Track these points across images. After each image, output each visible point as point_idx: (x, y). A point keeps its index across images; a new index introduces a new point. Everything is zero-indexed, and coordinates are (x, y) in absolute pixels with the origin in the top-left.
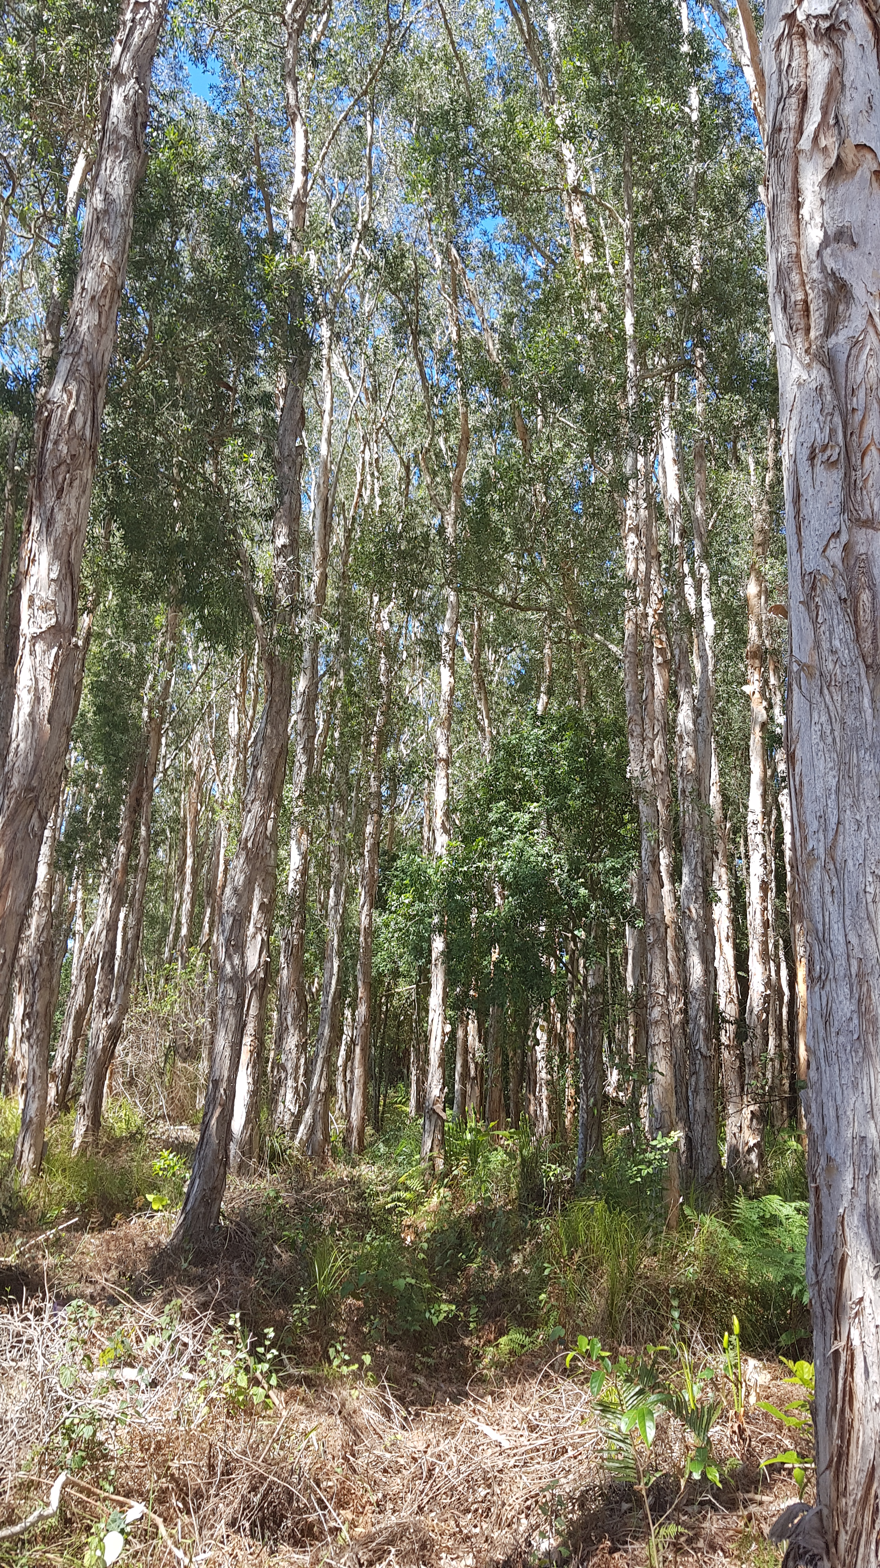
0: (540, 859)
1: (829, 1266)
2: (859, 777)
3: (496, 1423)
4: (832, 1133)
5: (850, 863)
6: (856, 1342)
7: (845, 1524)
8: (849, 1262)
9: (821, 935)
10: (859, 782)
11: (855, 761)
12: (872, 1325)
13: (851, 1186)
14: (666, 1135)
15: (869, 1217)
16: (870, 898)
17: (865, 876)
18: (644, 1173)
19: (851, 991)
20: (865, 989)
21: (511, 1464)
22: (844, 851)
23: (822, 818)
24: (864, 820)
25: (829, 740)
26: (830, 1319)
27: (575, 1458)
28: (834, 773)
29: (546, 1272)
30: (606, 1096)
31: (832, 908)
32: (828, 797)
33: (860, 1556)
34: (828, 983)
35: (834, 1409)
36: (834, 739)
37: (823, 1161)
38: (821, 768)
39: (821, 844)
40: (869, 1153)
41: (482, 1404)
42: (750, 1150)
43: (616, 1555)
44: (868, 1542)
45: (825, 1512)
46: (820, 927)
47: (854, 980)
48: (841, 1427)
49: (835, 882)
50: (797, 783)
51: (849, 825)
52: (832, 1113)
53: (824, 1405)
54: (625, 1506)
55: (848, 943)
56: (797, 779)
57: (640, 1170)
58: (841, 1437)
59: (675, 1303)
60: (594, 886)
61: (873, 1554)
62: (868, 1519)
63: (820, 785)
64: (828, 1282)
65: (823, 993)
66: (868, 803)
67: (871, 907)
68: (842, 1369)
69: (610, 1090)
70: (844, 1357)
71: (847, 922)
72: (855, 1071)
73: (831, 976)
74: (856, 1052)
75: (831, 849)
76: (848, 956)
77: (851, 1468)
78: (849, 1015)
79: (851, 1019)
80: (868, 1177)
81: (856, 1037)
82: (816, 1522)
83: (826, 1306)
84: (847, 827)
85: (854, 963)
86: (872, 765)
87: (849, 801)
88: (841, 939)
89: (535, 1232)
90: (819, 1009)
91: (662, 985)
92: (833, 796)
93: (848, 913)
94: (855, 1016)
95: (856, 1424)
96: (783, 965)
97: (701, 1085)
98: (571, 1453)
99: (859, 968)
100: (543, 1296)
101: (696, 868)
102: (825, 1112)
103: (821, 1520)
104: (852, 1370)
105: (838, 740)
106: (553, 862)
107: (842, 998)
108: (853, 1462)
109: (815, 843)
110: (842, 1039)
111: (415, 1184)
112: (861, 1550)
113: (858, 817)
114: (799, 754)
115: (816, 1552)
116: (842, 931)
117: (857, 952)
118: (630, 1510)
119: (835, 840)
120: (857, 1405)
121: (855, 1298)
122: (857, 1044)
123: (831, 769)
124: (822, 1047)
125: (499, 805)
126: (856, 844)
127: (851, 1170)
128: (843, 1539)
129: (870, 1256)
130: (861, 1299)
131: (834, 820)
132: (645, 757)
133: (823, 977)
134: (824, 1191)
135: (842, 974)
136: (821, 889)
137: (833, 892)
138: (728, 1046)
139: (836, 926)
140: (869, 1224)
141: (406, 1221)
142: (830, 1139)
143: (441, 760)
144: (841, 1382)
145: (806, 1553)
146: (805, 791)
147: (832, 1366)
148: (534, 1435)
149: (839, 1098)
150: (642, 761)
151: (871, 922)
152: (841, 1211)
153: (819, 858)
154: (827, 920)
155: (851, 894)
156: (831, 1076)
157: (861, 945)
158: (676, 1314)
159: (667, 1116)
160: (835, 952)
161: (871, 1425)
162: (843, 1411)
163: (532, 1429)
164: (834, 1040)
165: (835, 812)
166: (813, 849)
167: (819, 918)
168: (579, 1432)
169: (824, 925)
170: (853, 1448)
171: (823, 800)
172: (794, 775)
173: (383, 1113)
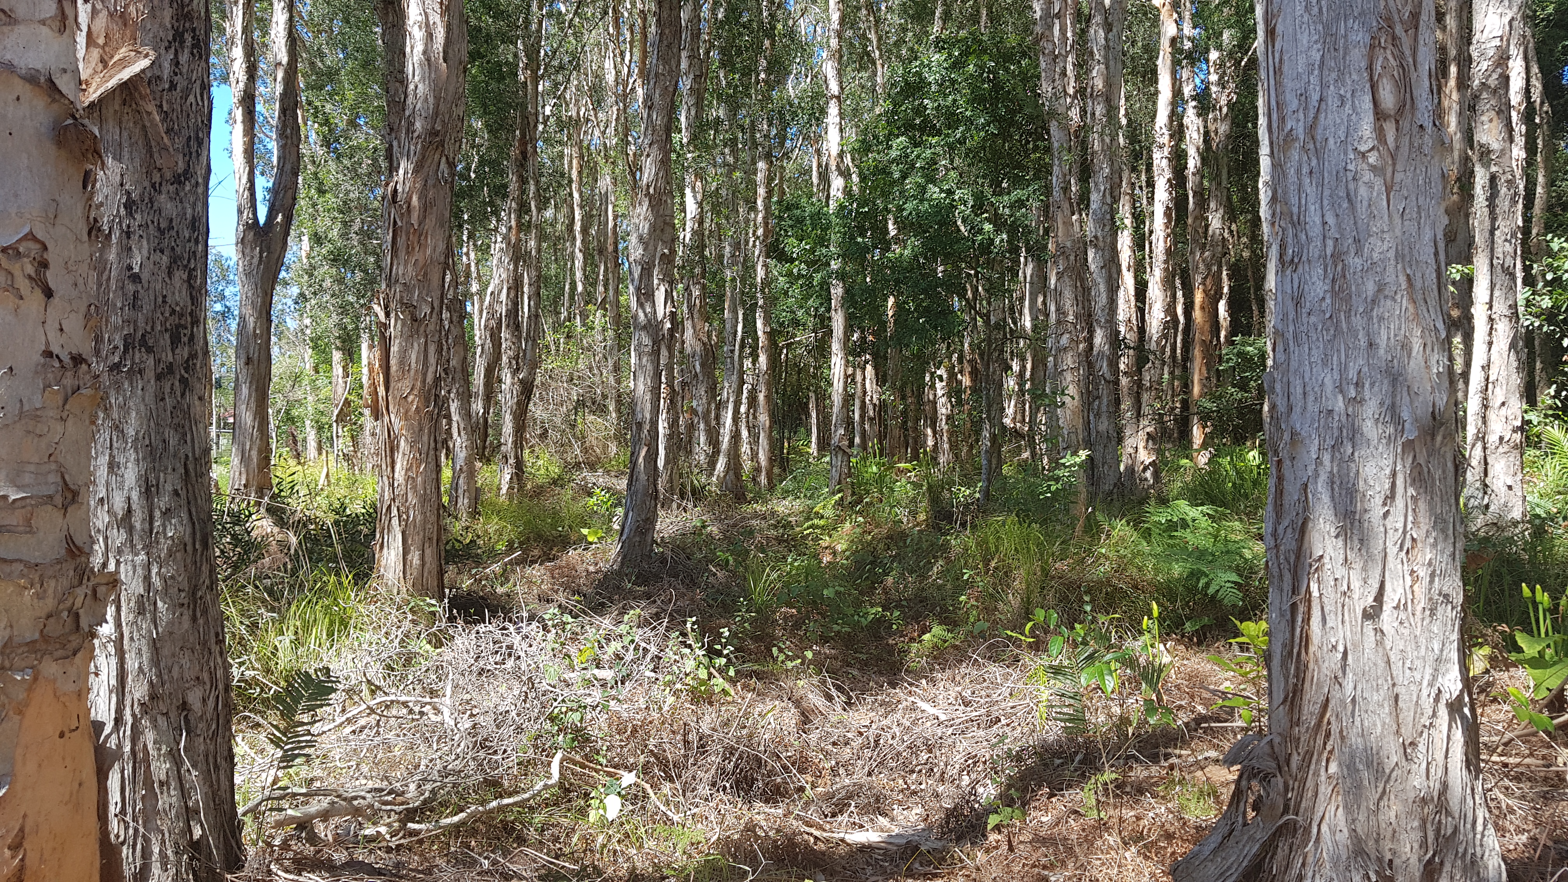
0: (943, 195)
1: (1290, 530)
2: (1346, 48)
3: (933, 701)
4: (1297, 410)
5: (1331, 141)
6: (1315, 594)
7: (1297, 748)
8: (1310, 525)
9: (1295, 218)
10: (1345, 54)
11: (1343, 32)
12: (1332, 578)
13: (1315, 457)
14: (1075, 453)
15: (1333, 483)
16: (1350, 176)
17: (1346, 154)
18: (1053, 488)
19: (1325, 271)
20: (1339, 268)
21: (950, 732)
22: (1325, 129)
23: (1304, 96)
24: (1349, 95)
25: (1315, 10)
26: (1288, 577)
27: (1008, 725)
28: (1319, 46)
29: (965, 577)
30: (1004, 427)
31: (1310, 189)
32: (1310, 73)
33: (1311, 772)
34: (1300, 267)
35: (1291, 653)
36: (1320, 9)
37: (1286, 436)
38: (1305, 42)
39: (1301, 124)
40: (1335, 425)
41: (917, 686)
42: (1145, 469)
43: (1054, 800)
44: (1319, 761)
45: (1277, 740)
46: (1295, 210)
47: (1329, 261)
48: (1297, 668)
49: (1314, 162)
50: (1277, 60)
51: (1332, 102)
52: (1299, 390)
53: (1279, 651)
54: (1058, 762)
55: (1325, 223)
56: (1277, 55)
57: (1049, 486)
58: (1297, 676)
59: (1087, 598)
60: (998, 222)
61: (1323, 770)
62: (1320, 741)
63: (1302, 60)
64: (1288, 543)
65: (1295, 276)
66: (1355, 77)
67: (1352, 186)
68: (1300, 619)
69: (1007, 421)
70: (1301, 609)
71: (1325, 202)
72: (1325, 348)
73: (1304, 258)
74: (1328, 330)
75: (1311, 129)
76: (1324, 237)
77: (1305, 702)
78: (1321, 295)
79: (1324, 298)
80: (1333, 447)
81: (1328, 316)
82: (1267, 749)
83: (1285, 566)
84: (1330, 103)
85: (1330, 243)
86: (1361, 35)
87: (1334, 75)
88: (1318, 220)
89: (945, 548)
90: (1289, 291)
91: (1071, 313)
92: (1316, 72)
93: (1327, 193)
94: (1328, 295)
95: (1311, 665)
96: (1180, 294)
97: (1104, 408)
98: (1004, 721)
99: (1335, 247)
100: (963, 598)
101: (1104, 195)
102: (1292, 390)
103: (1272, 747)
104: (1309, 619)
105: (1324, 9)
106: (957, 197)
107: (1315, 279)
108: (1306, 697)
109: (1294, 124)
110: (1313, 319)
111: (829, 512)
112: (1313, 767)
113: (1342, 92)
114: (1279, 29)
115: (1269, 771)
116: (1319, 213)
117: (1333, 233)
118: (1062, 764)
119: (1316, 118)
120: (1312, 649)
121: (1316, 555)
122: (1329, 323)
123: (1316, 42)
124: (1291, 329)
125: (898, 141)
126: (1338, 121)
127: (1316, 442)
128: (1295, 759)
129: (1333, 518)
130: (1321, 557)
131: (1316, 97)
132: (1057, 77)
133: (1296, 260)
134: (1287, 463)
135: (1316, 255)
136: (1299, 171)
137: (1311, 172)
138: (1125, 373)
139: (1313, 208)
140: (1333, 489)
141: (824, 544)
142: (1295, 416)
143: (833, 96)
144: (1298, 630)
145: (1259, 773)
146: (1285, 68)
147: (1288, 616)
148: (969, 709)
149: (1307, 376)
150: (1053, 81)
151: (1350, 201)
152: (1305, 479)
153: (1297, 138)
154: (1303, 202)
155: (1330, 173)
156: (1300, 355)
157: (1339, 225)
158: (1088, 608)
159: (1073, 437)
160: (1311, 234)
161: (1326, 664)
162: (1299, 654)
163: (966, 704)
164: (1305, 320)
165: (1318, 88)
166: (1291, 130)
167: (1294, 200)
168: (1011, 704)
169: (1299, 208)
170: (1307, 685)
171: (1305, 77)
172: (1273, 52)
173: (788, 453)
